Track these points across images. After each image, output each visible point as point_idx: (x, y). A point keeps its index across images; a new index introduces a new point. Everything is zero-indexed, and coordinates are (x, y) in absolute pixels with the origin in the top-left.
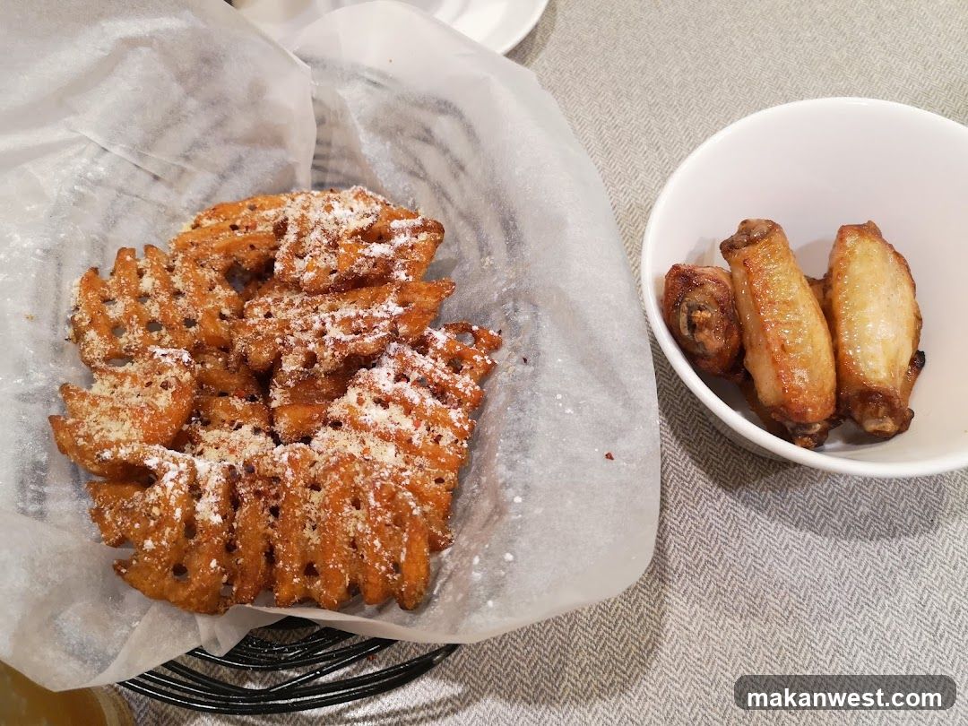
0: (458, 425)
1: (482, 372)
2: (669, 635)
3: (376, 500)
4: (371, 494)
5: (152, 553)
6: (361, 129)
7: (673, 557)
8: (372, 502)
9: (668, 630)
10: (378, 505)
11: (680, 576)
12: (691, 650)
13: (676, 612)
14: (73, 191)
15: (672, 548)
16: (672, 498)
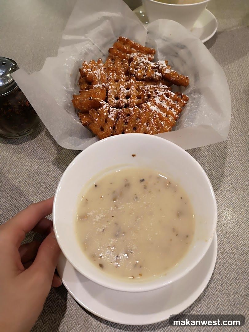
0: (175, 115)
1: (182, 105)
2: (221, 189)
3: (153, 121)
4: (153, 120)
5: (97, 121)
6: (158, 51)
7: (226, 172)
8: (152, 121)
9: (221, 188)
10: (154, 122)
11: (227, 177)
12: (226, 194)
13: (224, 184)
14: (85, 51)
15: (226, 169)
16: (228, 158)
